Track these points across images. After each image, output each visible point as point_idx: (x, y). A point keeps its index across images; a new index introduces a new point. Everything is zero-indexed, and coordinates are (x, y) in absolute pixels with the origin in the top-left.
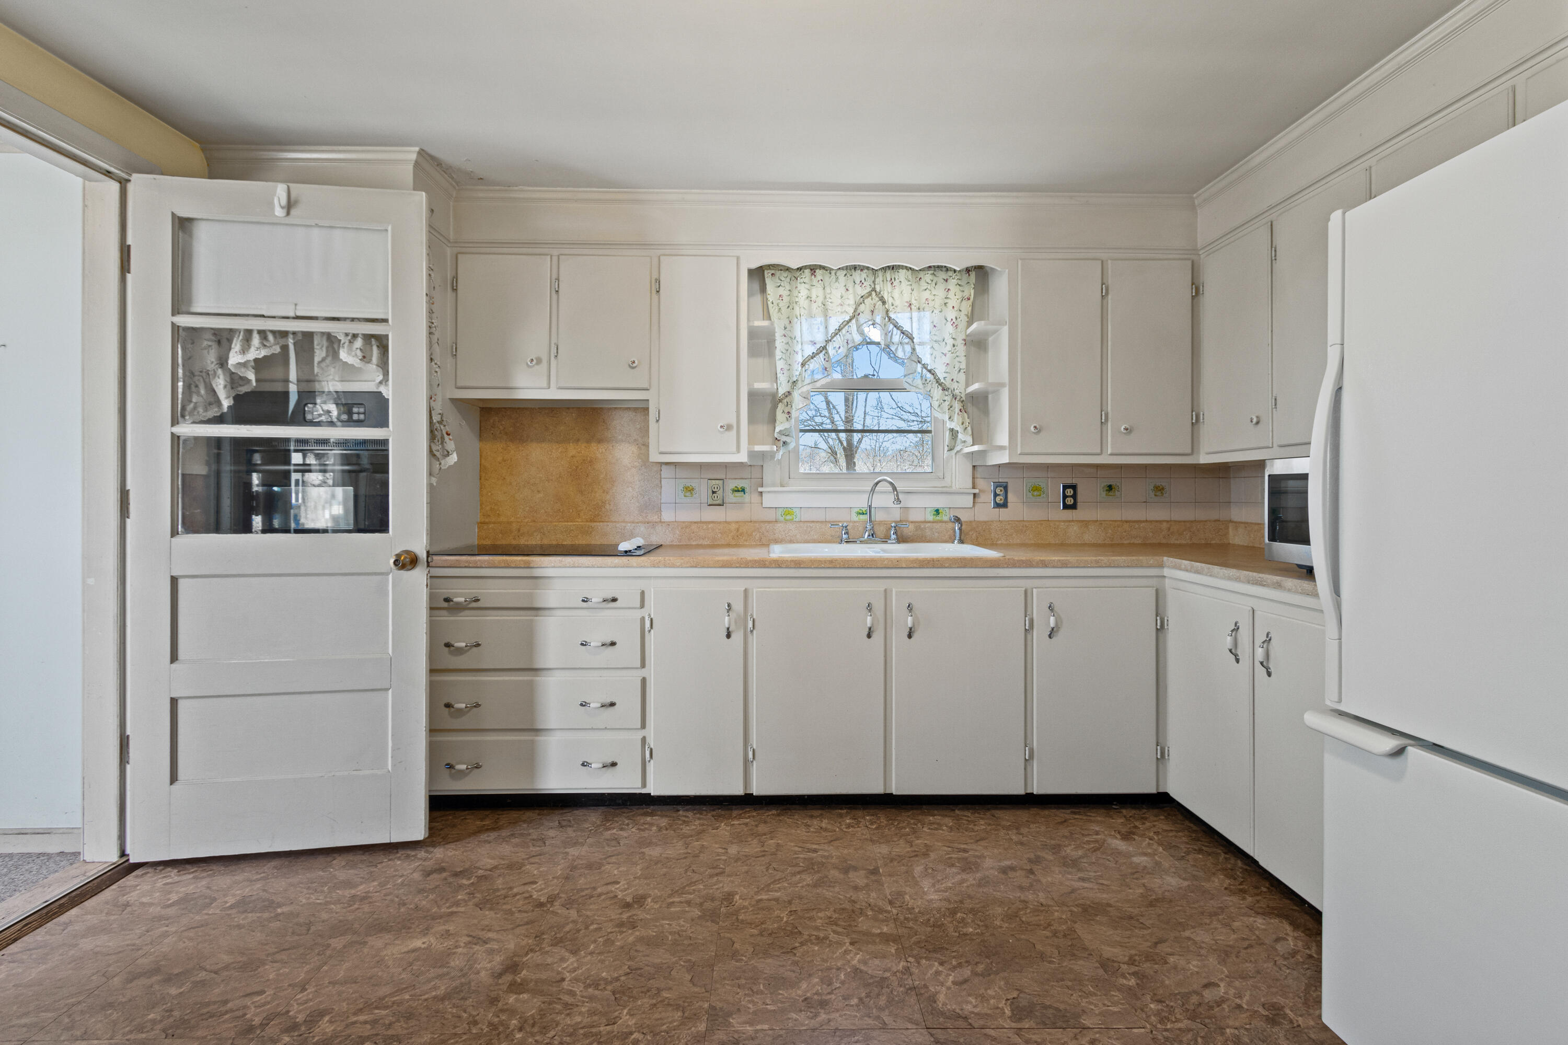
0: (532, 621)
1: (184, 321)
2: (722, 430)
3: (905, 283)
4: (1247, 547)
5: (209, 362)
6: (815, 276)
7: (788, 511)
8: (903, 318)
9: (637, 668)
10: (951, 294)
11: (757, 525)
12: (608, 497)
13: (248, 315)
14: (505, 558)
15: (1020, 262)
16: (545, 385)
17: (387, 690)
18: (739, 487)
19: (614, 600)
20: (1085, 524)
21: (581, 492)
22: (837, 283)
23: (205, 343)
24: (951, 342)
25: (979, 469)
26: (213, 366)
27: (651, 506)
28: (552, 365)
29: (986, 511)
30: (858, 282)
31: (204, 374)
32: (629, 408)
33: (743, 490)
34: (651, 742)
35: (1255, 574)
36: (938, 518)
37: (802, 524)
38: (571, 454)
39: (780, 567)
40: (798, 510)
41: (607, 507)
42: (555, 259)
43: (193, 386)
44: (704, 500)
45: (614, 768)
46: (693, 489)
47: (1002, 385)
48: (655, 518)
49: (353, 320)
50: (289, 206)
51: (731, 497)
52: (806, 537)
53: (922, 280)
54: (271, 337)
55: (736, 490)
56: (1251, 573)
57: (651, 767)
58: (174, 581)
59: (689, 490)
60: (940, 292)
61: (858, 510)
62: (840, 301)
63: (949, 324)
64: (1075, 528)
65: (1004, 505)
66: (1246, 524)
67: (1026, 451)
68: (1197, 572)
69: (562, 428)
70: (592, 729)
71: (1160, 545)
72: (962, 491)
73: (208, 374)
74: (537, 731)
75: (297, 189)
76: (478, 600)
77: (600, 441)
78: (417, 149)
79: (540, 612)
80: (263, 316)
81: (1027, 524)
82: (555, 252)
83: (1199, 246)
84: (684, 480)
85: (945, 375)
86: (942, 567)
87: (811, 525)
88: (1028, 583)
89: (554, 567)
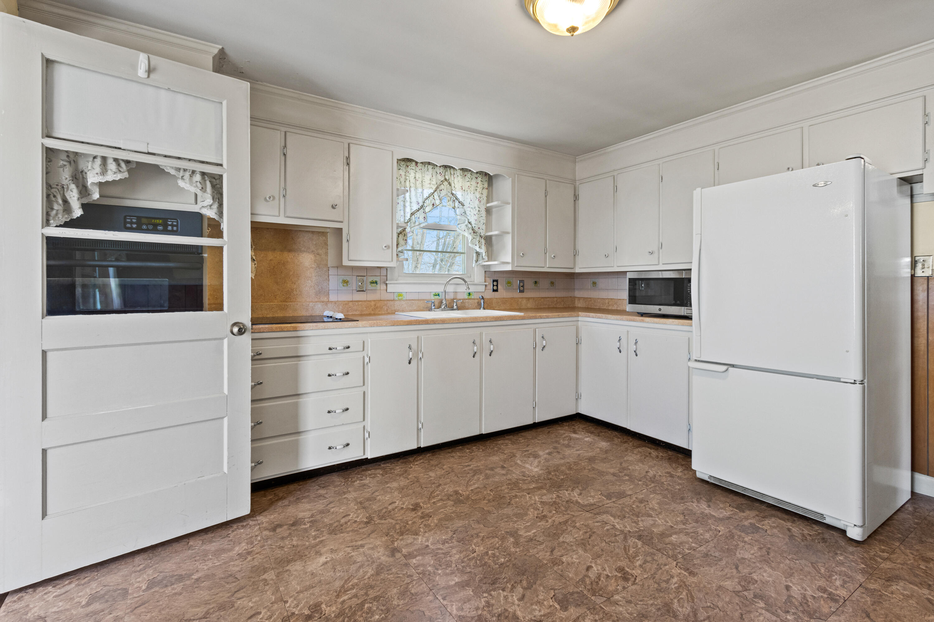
0: (297, 364)
1: (51, 143)
2: (385, 248)
3: (460, 177)
4: (585, 308)
5: (64, 178)
6: (417, 166)
7: (400, 294)
8: (459, 195)
9: (360, 386)
10: (478, 185)
11: (385, 302)
12: (295, 286)
13: (102, 145)
14: (279, 325)
15: (516, 175)
16: (277, 214)
17: (223, 418)
18: (374, 281)
19: (348, 347)
20: (528, 299)
21: (277, 283)
22: (428, 172)
23: (62, 163)
24: (477, 209)
25: (487, 272)
26: (67, 181)
27: (323, 292)
28: (281, 202)
29: (489, 294)
30: (438, 173)
31: (59, 187)
32: (309, 231)
33: (376, 283)
34: (368, 428)
35: (630, 317)
36: (470, 297)
37: (408, 301)
38: (270, 258)
39: (435, 324)
40: (405, 294)
41: (295, 292)
42: (283, 134)
43: (52, 196)
44: (354, 288)
45: (348, 447)
46: (348, 282)
47: (508, 233)
48: (325, 299)
49: (190, 160)
50: (150, 71)
51: (370, 287)
52: (410, 308)
53: (467, 177)
54: (123, 165)
55: (372, 283)
56: (628, 317)
57: (368, 442)
58: (44, 353)
59: (345, 282)
60: (474, 182)
61: (434, 293)
62: (429, 182)
63: (477, 200)
64: (524, 301)
65: (496, 291)
66: (584, 298)
67: (519, 265)
68: (599, 318)
69: (263, 241)
70: (335, 426)
71: (553, 308)
72: (480, 283)
73: (63, 187)
74: (298, 433)
75: (155, 60)
76: (260, 354)
77: (290, 251)
78: (220, 47)
79: (302, 358)
80: (120, 148)
81: (507, 299)
82: (283, 129)
83: (577, 179)
84: (343, 276)
85: (475, 225)
86: (504, 320)
87: (413, 301)
88: (534, 326)
89: (312, 330)
